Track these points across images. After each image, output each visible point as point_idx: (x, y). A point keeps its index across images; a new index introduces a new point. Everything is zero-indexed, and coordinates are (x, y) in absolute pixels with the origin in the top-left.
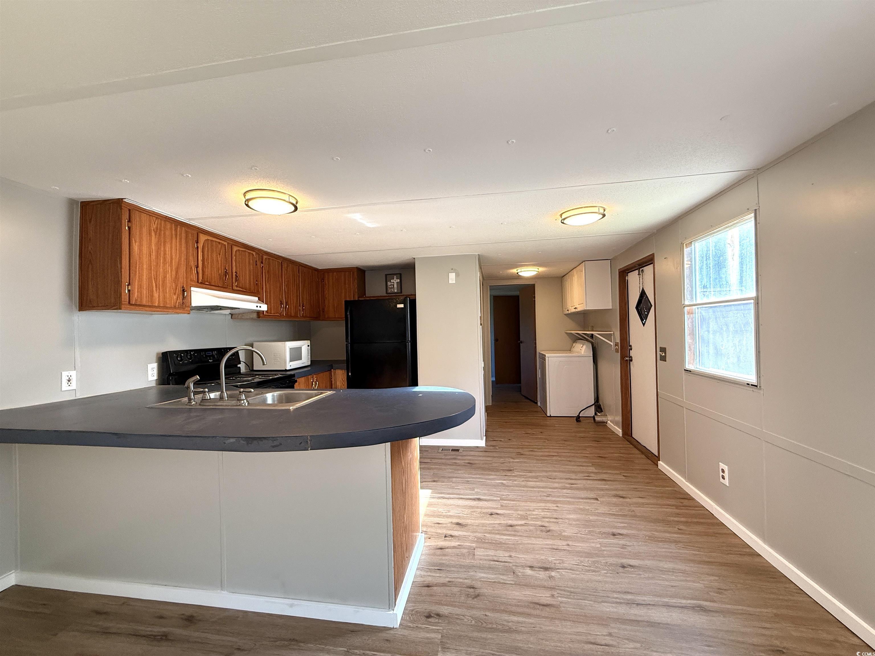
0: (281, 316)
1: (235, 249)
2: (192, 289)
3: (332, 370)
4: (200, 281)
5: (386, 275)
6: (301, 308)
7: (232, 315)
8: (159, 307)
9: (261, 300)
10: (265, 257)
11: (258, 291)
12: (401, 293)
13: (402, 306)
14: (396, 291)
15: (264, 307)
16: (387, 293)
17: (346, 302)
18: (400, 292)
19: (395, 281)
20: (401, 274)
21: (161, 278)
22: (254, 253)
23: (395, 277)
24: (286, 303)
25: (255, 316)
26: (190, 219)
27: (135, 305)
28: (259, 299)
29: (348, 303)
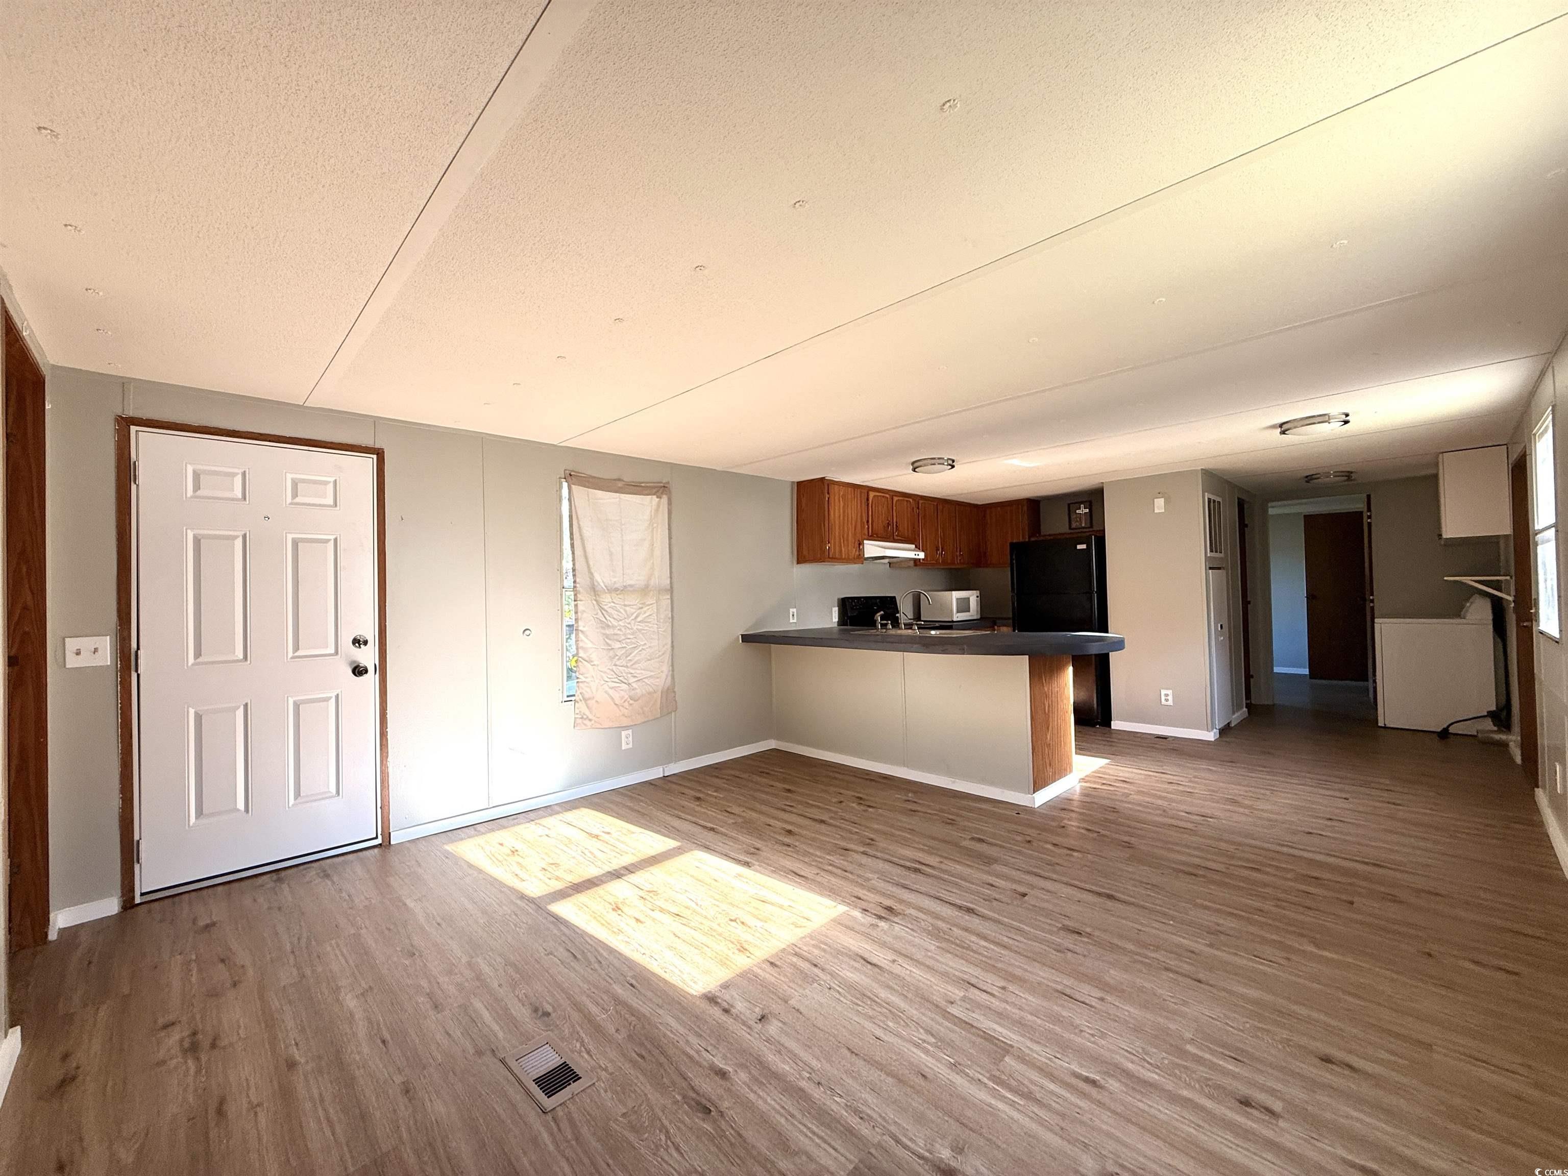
0: (937, 563)
1: (895, 499)
2: (865, 542)
3: (996, 627)
4: (870, 534)
5: (1069, 505)
6: (958, 554)
7: (890, 563)
8: (845, 559)
9: (917, 548)
10: (921, 502)
11: (915, 538)
12: (1091, 526)
13: (1084, 546)
14: (1083, 525)
15: (922, 555)
16: (1070, 528)
17: (1012, 544)
18: (1088, 525)
19: (1083, 510)
20: (1091, 502)
21: (845, 535)
22: (911, 500)
23: (1082, 506)
24: (942, 549)
25: (912, 563)
26: (863, 482)
27: (832, 558)
28: (916, 547)
29: (1013, 546)
